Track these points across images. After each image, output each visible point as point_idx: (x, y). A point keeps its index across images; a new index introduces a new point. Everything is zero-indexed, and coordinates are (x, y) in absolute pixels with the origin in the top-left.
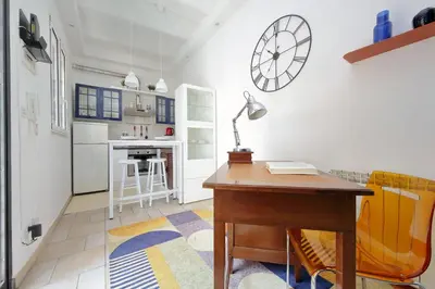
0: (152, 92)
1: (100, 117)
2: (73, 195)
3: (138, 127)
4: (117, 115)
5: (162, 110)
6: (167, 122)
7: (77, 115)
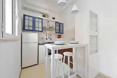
0: (54, 20)
1: (34, 30)
2: (22, 68)
3: (48, 35)
4: (41, 30)
5: (58, 28)
6: (59, 32)
7: (24, 29)
